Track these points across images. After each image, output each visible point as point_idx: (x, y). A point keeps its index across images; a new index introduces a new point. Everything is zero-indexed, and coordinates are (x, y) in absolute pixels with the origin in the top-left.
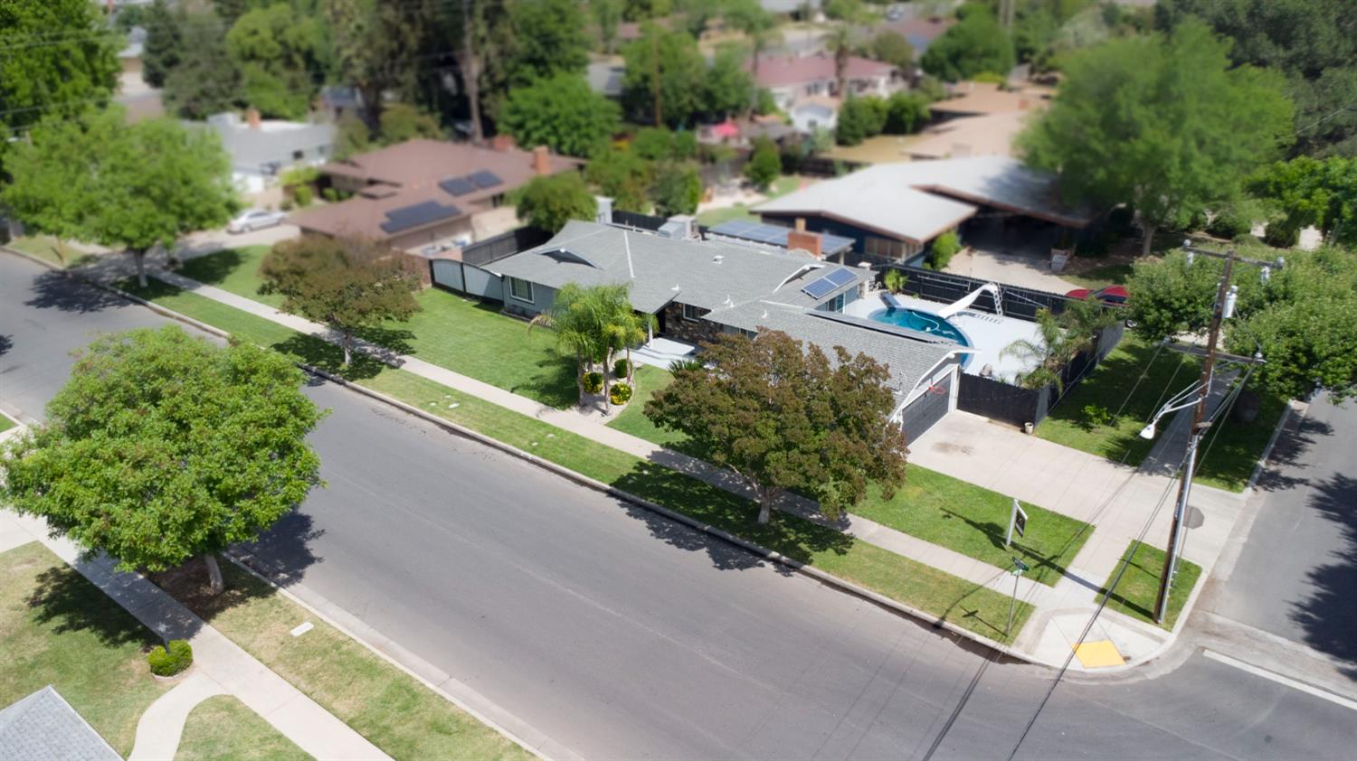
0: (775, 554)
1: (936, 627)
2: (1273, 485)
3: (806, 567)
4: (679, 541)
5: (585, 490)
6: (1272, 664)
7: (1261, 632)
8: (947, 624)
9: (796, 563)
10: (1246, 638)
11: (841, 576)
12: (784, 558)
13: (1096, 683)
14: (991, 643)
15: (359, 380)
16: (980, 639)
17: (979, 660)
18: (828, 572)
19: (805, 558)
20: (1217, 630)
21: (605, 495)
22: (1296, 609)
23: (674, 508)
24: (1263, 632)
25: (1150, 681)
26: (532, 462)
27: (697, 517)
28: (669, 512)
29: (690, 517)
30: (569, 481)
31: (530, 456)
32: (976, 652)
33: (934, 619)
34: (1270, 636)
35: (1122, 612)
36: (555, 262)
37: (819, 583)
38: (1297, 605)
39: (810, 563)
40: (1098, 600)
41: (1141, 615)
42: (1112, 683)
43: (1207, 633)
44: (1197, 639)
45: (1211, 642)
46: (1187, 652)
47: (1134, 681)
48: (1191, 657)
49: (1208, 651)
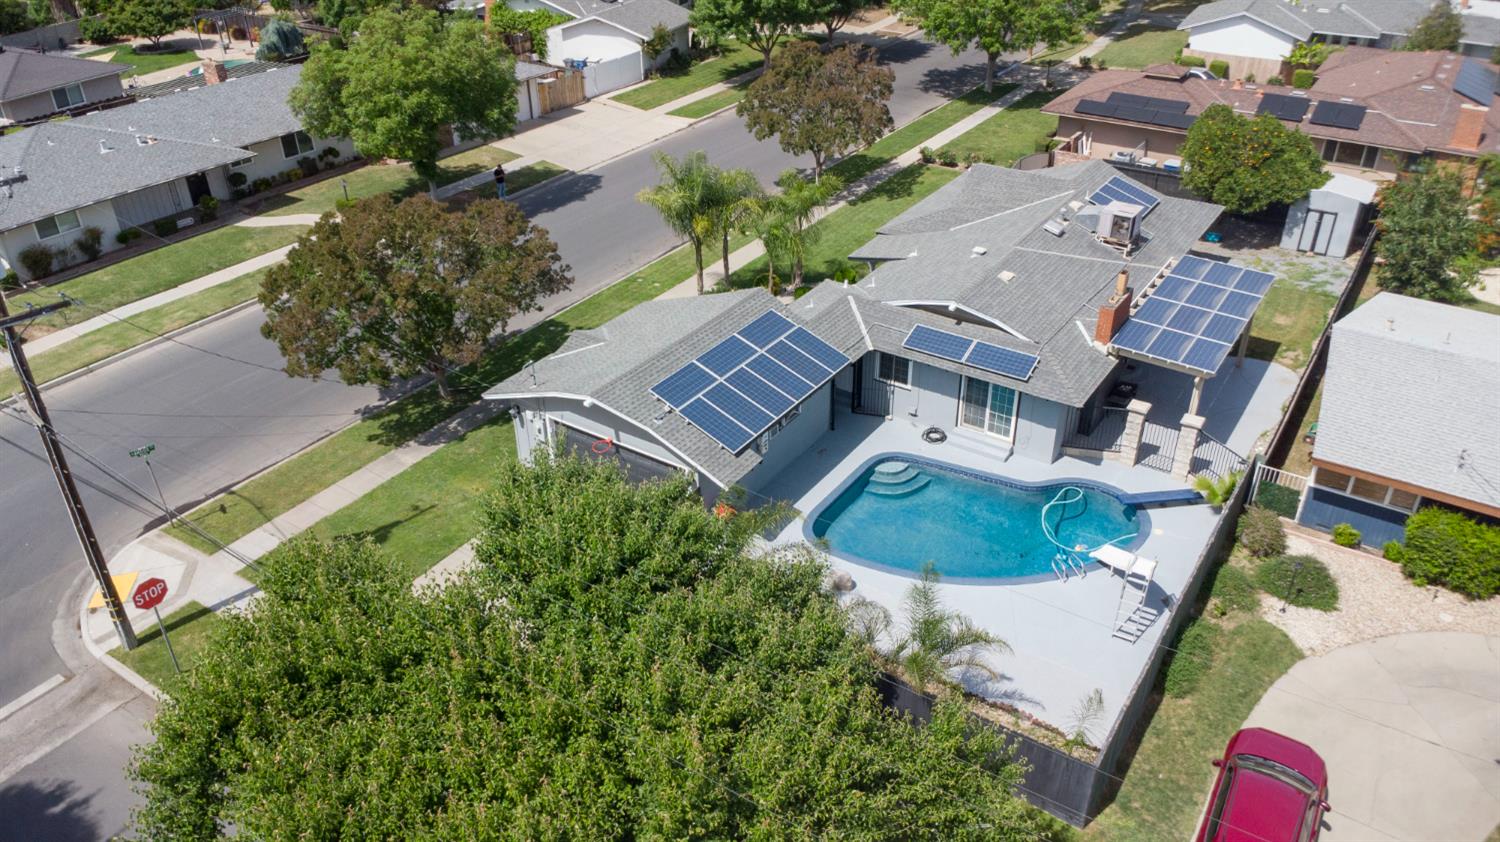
7: (59, 742)
10: (58, 724)
20: (91, 701)
22: (79, 796)
24: (58, 744)
25: (54, 618)
33: (235, 489)
34: (47, 749)
38: (86, 801)
40: (194, 603)
41: (148, 633)
42: (68, 593)
43: (93, 690)
44: (86, 678)
45: (74, 689)
46: (72, 664)
47: (61, 609)
48: (63, 663)
49: (62, 679)
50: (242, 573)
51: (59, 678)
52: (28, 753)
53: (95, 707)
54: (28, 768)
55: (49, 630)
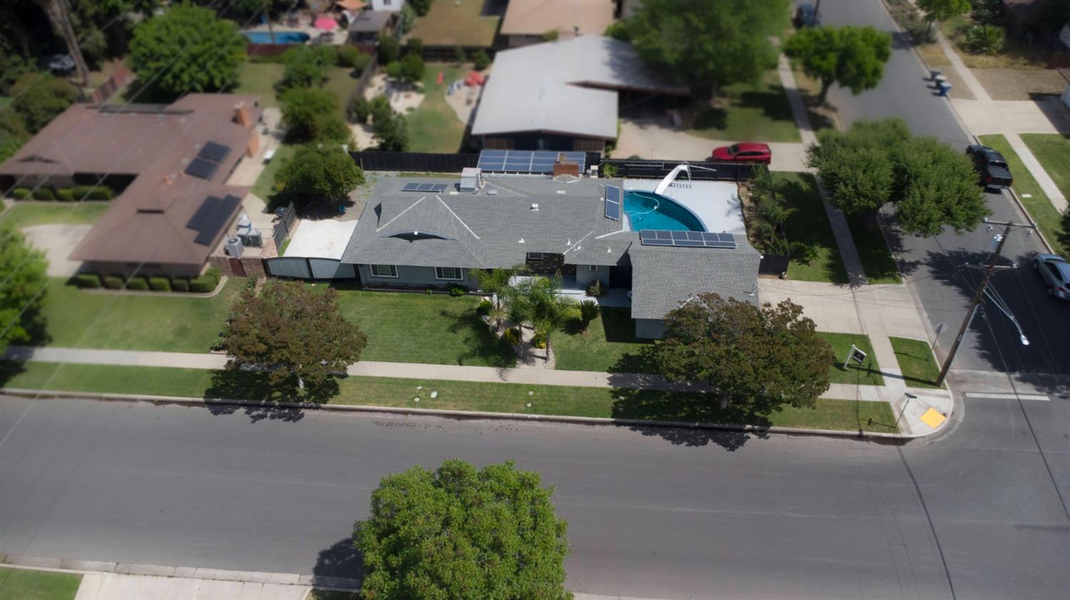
0: (748, 426)
1: (860, 437)
2: (909, 270)
3: (772, 428)
4: (693, 442)
5: (598, 427)
6: (993, 389)
8: (865, 433)
9: (764, 428)
10: (973, 378)
11: (794, 426)
12: (756, 427)
13: (945, 437)
14: (891, 435)
15: (331, 400)
16: (885, 435)
17: (894, 448)
18: (785, 426)
19: (766, 423)
20: (959, 379)
21: (614, 426)
22: (977, 351)
23: (667, 418)
25: (961, 423)
26: (541, 420)
27: (683, 419)
28: (665, 422)
29: (680, 421)
30: (582, 426)
31: (537, 416)
32: (889, 443)
33: (857, 433)
35: (922, 387)
36: (408, 241)
37: (785, 436)
39: (771, 424)
40: (908, 385)
41: (930, 386)
42: (951, 433)
43: (957, 382)
44: (958, 388)
45: (964, 387)
46: (961, 398)
47: (956, 427)
48: (964, 400)
49: (967, 394)
50: (883, 384)
51: (969, 395)
52: (987, 375)
53: (960, 375)
54: (989, 370)
55: (965, 418)
